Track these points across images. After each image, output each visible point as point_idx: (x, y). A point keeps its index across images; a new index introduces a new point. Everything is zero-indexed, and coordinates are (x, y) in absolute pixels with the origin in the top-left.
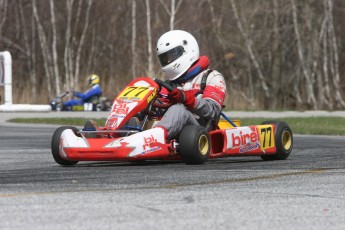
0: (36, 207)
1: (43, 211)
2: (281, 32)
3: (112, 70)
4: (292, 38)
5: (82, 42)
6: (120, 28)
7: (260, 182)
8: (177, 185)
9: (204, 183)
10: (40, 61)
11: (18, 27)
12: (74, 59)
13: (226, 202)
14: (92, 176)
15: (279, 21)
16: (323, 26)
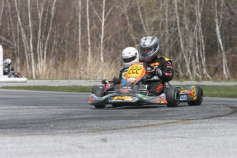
0: (9, 145)
1: (13, 148)
2: (170, 32)
3: (66, 55)
4: (177, 36)
5: (48, 38)
6: (71, 29)
7: (150, 128)
8: (98, 130)
9: (115, 129)
10: (22, 50)
11: (9, 29)
12: (43, 49)
13: (127, 141)
14: (47, 124)
15: (169, 25)
16: (196, 28)
